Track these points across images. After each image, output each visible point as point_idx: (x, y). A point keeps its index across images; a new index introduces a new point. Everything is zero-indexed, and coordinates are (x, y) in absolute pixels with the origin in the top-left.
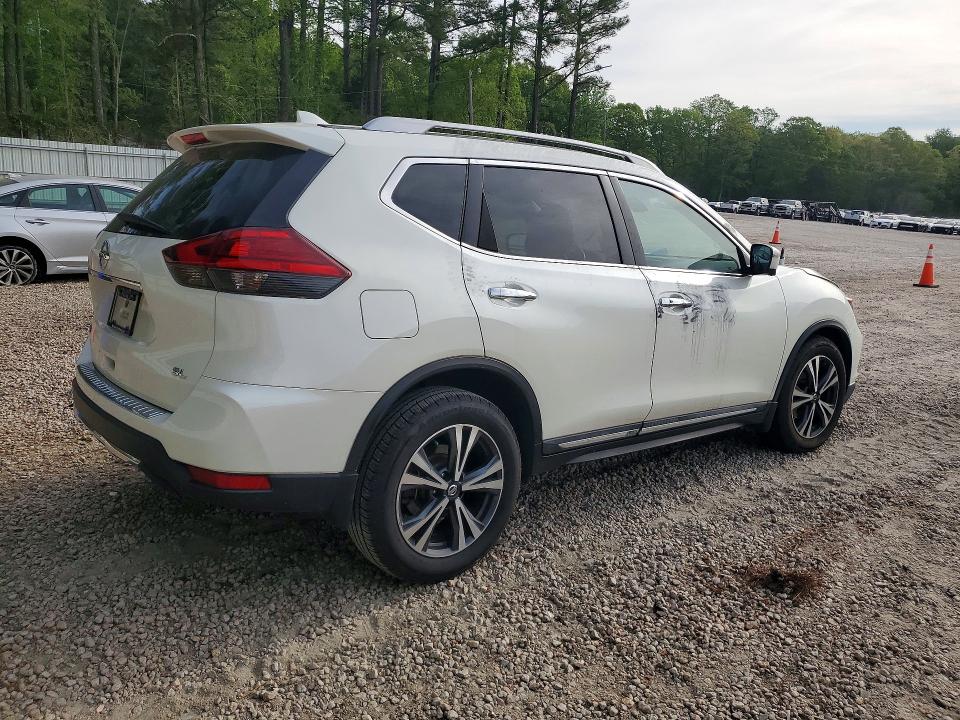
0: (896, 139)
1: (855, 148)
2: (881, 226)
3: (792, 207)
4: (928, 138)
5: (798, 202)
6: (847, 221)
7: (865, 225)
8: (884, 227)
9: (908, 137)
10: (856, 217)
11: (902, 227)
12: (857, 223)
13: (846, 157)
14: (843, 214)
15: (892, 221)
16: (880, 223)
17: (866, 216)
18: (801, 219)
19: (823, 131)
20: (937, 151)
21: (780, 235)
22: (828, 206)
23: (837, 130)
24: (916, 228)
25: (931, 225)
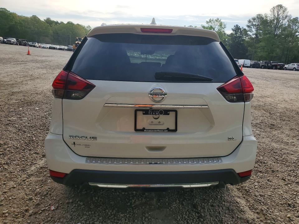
0: (35, 19)
1: (23, 21)
2: (44, 48)
3: (13, 41)
4: (44, 20)
5: (14, 39)
6: (31, 46)
7: (37, 47)
8: (45, 48)
9: (39, 19)
10: (34, 44)
11: (50, 48)
12: (34, 46)
13: (21, 23)
14: (29, 43)
15: (47, 46)
16: (44, 47)
17: (37, 44)
18: (17, 45)
19: (11, 14)
20: (48, 25)
21: (30, 52)
22: (24, 41)
23: (15, 14)
24: (54, 48)
25: (58, 48)
